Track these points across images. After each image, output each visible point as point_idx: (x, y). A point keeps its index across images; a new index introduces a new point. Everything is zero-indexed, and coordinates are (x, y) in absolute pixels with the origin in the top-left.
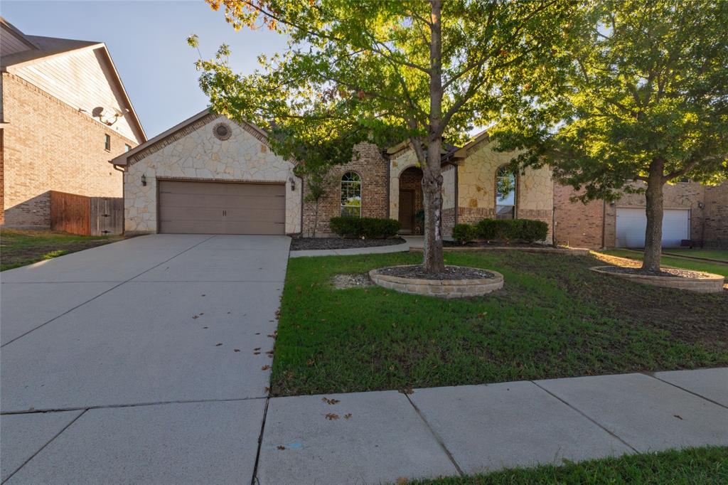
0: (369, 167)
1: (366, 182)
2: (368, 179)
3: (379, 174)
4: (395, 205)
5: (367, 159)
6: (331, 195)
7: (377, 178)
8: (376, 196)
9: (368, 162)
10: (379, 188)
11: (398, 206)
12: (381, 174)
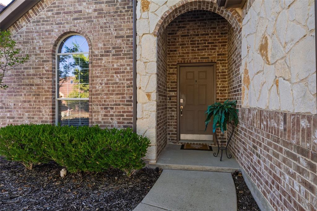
0: (103, 21)
1: (96, 52)
2: (100, 45)
3: (121, 33)
4: (149, 95)
5: (98, 6)
6: (37, 81)
7: (119, 41)
8: (117, 78)
9: (100, 12)
10: (122, 62)
11: (154, 96)
12: (125, 32)
